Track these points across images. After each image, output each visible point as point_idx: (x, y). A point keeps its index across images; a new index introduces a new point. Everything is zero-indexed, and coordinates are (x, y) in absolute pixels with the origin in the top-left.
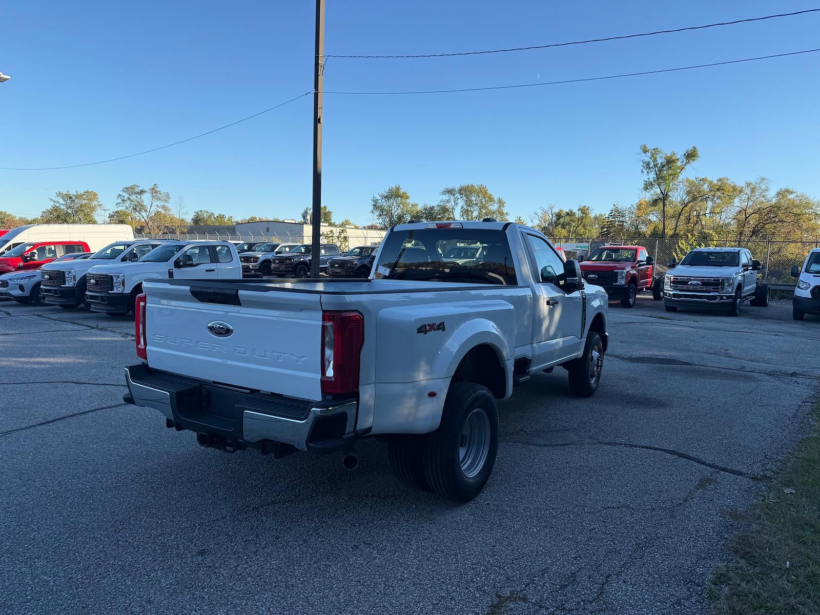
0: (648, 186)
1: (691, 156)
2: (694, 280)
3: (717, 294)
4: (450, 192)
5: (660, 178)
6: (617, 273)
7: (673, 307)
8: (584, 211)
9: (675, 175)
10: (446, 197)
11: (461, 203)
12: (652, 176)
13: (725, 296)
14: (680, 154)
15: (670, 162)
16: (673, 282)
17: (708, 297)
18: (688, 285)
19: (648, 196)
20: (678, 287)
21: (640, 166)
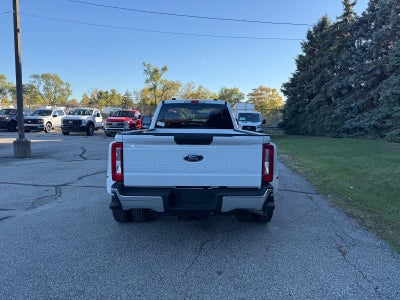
0: (147, 81)
1: (164, 69)
4: (36, 76)
5: (152, 78)
8: (113, 91)
9: (158, 78)
10: (33, 79)
11: (43, 83)
12: (148, 77)
14: (160, 68)
15: (156, 71)
19: (147, 86)
21: (143, 72)
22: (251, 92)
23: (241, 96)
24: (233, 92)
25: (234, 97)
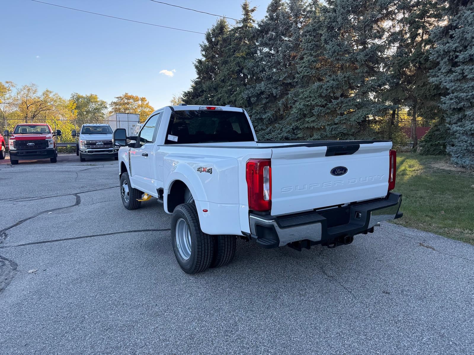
2: (99, 142)
3: (112, 149)
6: (47, 141)
7: (84, 159)
13: (116, 149)
16: (87, 144)
17: (108, 151)
18: (96, 145)
20: (90, 147)
22: (115, 100)
23: (103, 105)
24: (90, 100)
25: (93, 106)
